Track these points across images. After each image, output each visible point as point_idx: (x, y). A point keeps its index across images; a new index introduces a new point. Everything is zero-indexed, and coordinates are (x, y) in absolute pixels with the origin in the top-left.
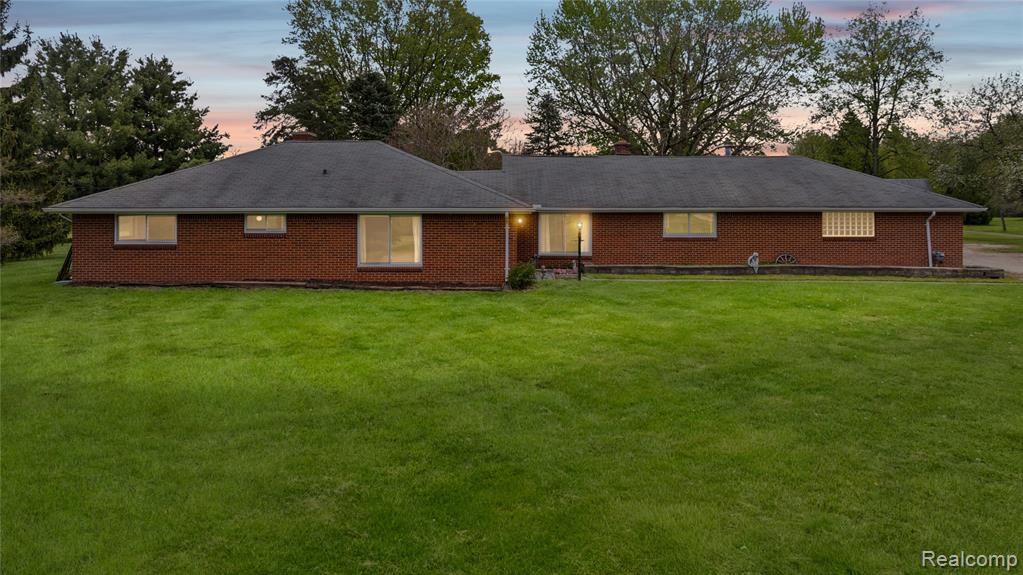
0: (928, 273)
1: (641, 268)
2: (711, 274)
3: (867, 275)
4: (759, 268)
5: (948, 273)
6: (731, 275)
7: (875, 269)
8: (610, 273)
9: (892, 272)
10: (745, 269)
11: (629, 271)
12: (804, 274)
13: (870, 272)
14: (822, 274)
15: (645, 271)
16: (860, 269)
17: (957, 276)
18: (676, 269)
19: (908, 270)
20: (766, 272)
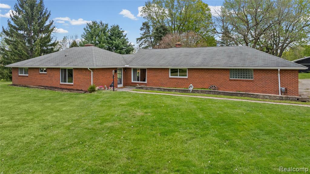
0: (267, 97)
1: (152, 88)
2: (175, 92)
3: (238, 96)
4: (192, 90)
5: (277, 98)
6: (182, 92)
7: (241, 93)
8: (143, 89)
9: (249, 96)
10: (187, 90)
11: (149, 89)
12: (210, 94)
13: (239, 95)
14: (218, 94)
15: (154, 89)
16: (234, 93)
17: (282, 100)
18: (164, 89)
19: (257, 95)
20: (196, 92)
